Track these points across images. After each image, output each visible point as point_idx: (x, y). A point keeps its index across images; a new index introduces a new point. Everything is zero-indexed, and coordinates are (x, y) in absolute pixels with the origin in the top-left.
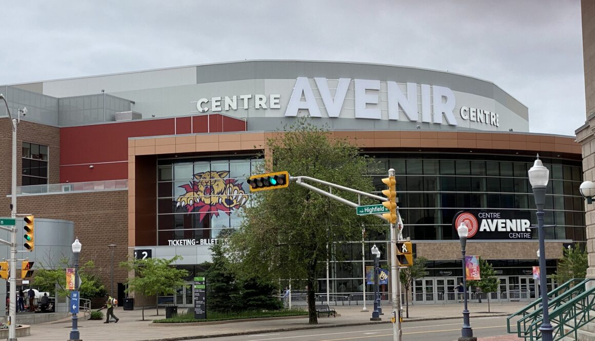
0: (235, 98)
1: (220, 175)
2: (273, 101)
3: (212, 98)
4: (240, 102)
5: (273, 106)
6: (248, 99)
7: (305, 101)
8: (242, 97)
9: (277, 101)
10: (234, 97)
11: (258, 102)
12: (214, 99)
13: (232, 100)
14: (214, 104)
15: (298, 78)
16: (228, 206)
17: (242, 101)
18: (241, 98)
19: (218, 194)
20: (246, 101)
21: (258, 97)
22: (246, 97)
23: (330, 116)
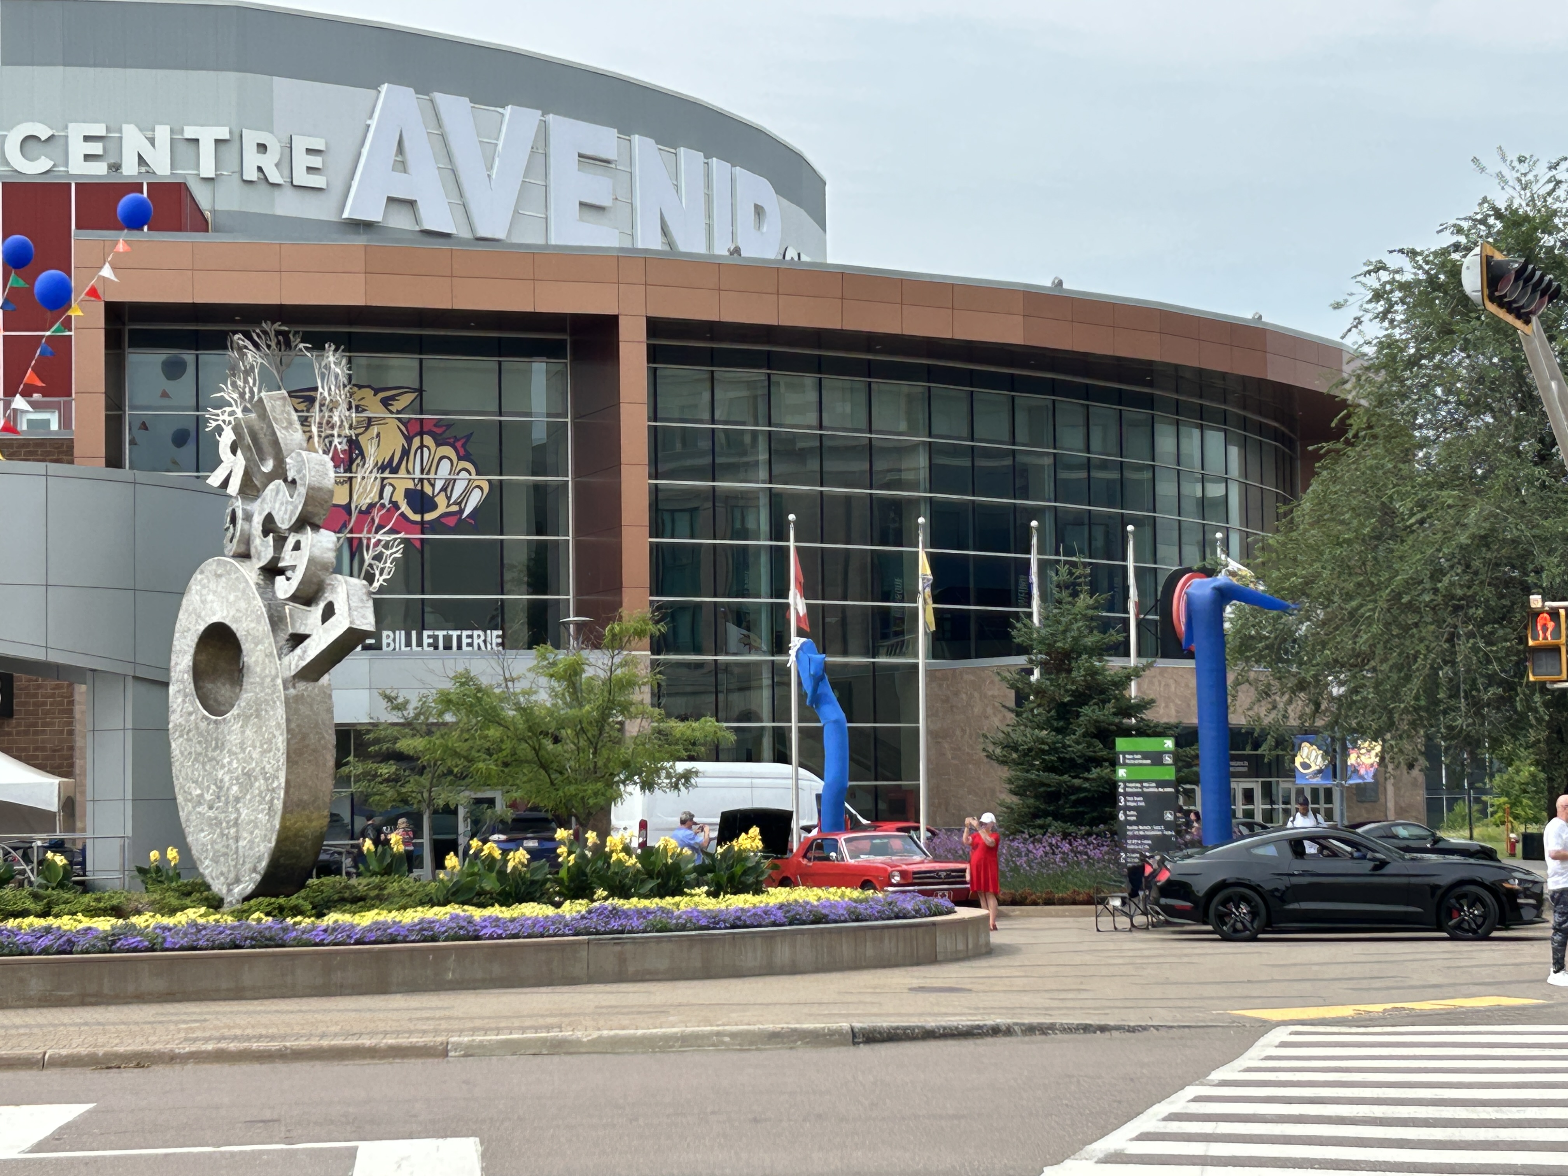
0: (163, 133)
1: (386, 402)
2: (301, 161)
3: (71, 126)
4: (182, 148)
5: (302, 178)
6: (217, 141)
7: (405, 172)
8: (190, 132)
9: (316, 161)
10: (158, 128)
11: (252, 160)
12: (76, 132)
13: (152, 141)
14: (78, 148)
15: (384, 88)
16: (417, 518)
17: (191, 147)
18: (188, 135)
19: (382, 469)
20: (207, 150)
21: (251, 138)
22: (207, 136)
23: (482, 233)
